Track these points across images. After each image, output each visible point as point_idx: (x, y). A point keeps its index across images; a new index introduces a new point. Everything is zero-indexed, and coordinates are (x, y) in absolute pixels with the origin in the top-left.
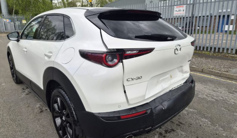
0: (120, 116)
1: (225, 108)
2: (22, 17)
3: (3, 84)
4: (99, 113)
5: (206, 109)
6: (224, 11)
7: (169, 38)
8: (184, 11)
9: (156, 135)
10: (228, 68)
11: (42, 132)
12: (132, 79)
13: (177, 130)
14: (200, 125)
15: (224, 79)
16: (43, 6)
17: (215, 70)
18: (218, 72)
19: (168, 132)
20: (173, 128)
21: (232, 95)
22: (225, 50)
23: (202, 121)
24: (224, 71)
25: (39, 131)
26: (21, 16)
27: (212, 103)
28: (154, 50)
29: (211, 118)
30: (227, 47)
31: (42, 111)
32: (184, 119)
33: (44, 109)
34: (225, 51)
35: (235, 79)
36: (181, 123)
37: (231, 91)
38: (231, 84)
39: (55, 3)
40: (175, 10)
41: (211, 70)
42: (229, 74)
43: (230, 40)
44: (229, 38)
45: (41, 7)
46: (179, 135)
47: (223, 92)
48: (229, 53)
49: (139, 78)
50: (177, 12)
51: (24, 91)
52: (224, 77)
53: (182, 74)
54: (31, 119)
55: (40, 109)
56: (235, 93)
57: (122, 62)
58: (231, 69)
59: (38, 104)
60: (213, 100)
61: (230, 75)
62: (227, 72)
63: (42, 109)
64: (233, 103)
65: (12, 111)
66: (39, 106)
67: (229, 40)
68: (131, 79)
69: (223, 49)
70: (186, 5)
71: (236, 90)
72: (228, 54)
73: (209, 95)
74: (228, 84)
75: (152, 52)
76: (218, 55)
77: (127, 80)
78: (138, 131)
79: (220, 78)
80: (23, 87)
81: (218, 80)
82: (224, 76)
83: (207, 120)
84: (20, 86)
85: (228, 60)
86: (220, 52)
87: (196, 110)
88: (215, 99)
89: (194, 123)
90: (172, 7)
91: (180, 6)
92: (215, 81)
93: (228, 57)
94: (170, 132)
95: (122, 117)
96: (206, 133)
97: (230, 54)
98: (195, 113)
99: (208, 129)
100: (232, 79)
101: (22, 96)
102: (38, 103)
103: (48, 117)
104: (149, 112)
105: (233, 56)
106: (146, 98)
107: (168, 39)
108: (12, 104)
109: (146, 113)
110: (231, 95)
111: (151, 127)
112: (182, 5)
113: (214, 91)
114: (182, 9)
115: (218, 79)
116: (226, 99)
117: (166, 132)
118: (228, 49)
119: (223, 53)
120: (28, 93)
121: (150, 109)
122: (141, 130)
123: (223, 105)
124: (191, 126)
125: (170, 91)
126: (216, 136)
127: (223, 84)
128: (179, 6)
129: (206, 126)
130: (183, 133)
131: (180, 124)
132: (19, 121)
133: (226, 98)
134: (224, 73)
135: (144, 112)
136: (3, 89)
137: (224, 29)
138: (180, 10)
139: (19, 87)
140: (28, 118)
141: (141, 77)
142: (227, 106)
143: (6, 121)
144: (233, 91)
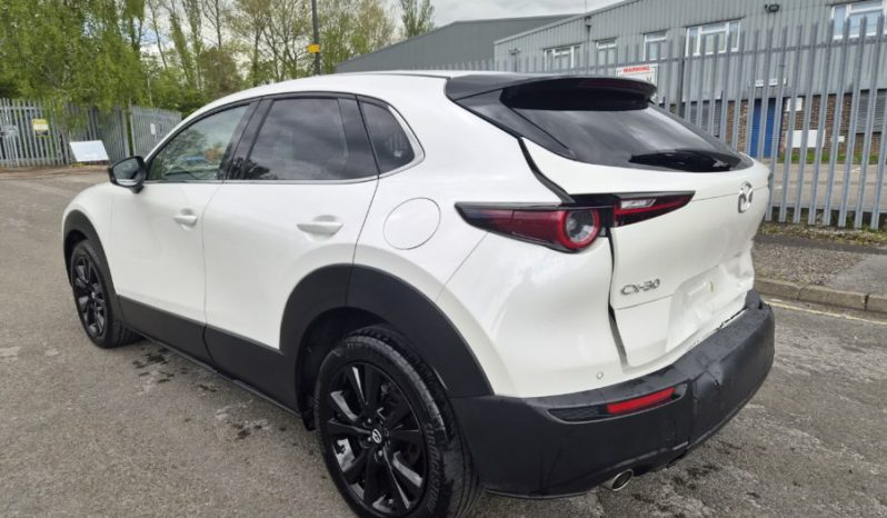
0: (605, 405)
1: (848, 396)
2: (30, 108)
3: (52, 352)
4: (541, 399)
5: (792, 401)
6: (773, 82)
7: (719, 164)
9: (664, 484)
10: (819, 272)
11: (277, 496)
12: (636, 289)
13: (725, 467)
14: (793, 449)
15: (813, 308)
16: (113, 67)
17: (780, 278)
18: (792, 284)
19: (700, 474)
20: (712, 462)
21: (858, 356)
22: (795, 213)
23: (793, 437)
24: (809, 281)
25: (266, 495)
26: (27, 105)
27: (805, 381)
28: (694, 198)
29: (818, 428)
30: (803, 204)
31: (244, 434)
32: (735, 432)
33: (249, 425)
34: (797, 217)
35: (850, 308)
36: (731, 446)
37: (850, 344)
38: (843, 323)
39: (151, 54)
41: (769, 280)
42: (827, 290)
43: (796, 182)
44: (793, 176)
45: (109, 69)
46: (736, 480)
47: (826, 347)
48: (809, 223)
49: (652, 286)
51: (143, 371)
52: (811, 302)
53: (736, 280)
54: (215, 459)
55: (235, 426)
56: (863, 349)
57: (608, 235)
58: (832, 276)
59: (219, 411)
60: (804, 373)
61: (834, 294)
62: (821, 283)
63: (241, 427)
64: (868, 380)
65: (134, 439)
66: (225, 415)
67: (807, 183)
68: (631, 289)
69: (791, 210)
70: (656, 65)
71: (864, 341)
72: (807, 226)
73: (784, 360)
74: (834, 322)
75: (690, 205)
76: (775, 231)
77: (623, 292)
78: (654, 453)
79: (800, 304)
80: (136, 359)
81: (797, 311)
82: (814, 297)
83: (806, 434)
84: (122, 357)
85: (813, 246)
86: (780, 220)
87: (761, 404)
88: (810, 371)
89: (771, 443)
90: (610, 70)
91: (636, 67)
92: (789, 315)
93: (808, 235)
94: (706, 472)
95: (611, 409)
96: (817, 470)
97: (813, 226)
98: (763, 415)
99: (820, 457)
100: (841, 306)
101: (147, 388)
102: (216, 408)
103: (276, 449)
104: (682, 390)
105: (825, 232)
106: (669, 348)
107: (716, 165)
108: (122, 417)
109: (674, 396)
110: (855, 354)
111: (687, 443)
113: (798, 346)
114: (642, 77)
115: (795, 308)
116: (841, 368)
117: (693, 473)
118: (805, 211)
119: (791, 224)
120: (165, 377)
121: (684, 382)
122: (663, 450)
123: (839, 388)
124: (766, 452)
125: (719, 331)
126: (851, 476)
127: (817, 325)
128: (632, 67)
129: (811, 451)
130: (747, 474)
131: (727, 450)
132: (174, 467)
133: (842, 364)
134: (811, 287)
135: (669, 393)
136: (58, 368)
137: (790, 142)
139: (116, 358)
140: (206, 458)
141: (658, 281)
142: (853, 390)
143: (126, 471)
144: (856, 343)
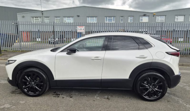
8: (84, 29)
31: (108, 99)
40: (78, 28)
50: (79, 30)
70: (84, 26)
90: (76, 26)
112: (82, 26)
114: (82, 28)
128: (80, 26)
138: (81, 29)
